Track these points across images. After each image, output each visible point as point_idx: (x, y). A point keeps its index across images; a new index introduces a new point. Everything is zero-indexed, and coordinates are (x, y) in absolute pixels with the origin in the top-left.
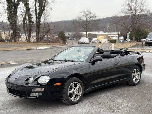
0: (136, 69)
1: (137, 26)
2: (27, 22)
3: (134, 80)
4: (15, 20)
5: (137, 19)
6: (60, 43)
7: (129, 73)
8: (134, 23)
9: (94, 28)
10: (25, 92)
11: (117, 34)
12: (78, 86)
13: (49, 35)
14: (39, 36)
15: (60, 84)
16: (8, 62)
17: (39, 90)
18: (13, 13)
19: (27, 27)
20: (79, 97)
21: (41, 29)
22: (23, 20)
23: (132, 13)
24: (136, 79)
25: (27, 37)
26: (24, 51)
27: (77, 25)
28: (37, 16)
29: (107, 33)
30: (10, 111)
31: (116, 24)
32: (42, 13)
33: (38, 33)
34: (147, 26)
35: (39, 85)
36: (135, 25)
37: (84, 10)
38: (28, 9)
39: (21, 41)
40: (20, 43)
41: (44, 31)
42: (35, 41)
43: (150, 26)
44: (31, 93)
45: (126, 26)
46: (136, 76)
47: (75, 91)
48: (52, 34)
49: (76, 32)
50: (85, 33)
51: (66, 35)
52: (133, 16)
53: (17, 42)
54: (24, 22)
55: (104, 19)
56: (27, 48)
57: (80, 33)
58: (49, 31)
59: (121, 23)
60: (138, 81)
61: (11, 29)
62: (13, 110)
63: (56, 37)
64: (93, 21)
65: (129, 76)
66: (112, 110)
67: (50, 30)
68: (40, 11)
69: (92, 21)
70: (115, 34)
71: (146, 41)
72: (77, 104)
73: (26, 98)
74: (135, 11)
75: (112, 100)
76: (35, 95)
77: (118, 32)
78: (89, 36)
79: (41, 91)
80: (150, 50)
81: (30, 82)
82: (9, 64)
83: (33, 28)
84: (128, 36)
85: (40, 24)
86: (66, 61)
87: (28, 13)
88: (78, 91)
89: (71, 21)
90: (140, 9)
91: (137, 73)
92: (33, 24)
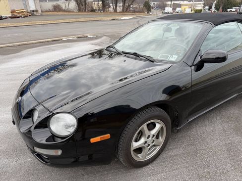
6: (144, 13)
12: (159, 126)
13: (134, 4)
14: (124, 6)
15: (108, 136)
16: (85, 35)
20: (159, 148)
25: (114, 7)
33: (124, 2)
39: (109, 11)
42: (122, 10)
47: (149, 139)
48: (138, 4)
49: (161, 2)
53: (105, 11)
57: (165, 2)
70: (200, 4)
77: (204, 1)
78: (173, 6)
84: (214, 6)
88: (158, 136)
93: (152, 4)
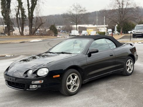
0: (129, 60)
1: (124, 19)
2: (20, 16)
3: (128, 70)
4: (8, 14)
5: (125, 12)
6: (52, 36)
7: (123, 63)
8: (122, 16)
9: (84, 21)
10: (24, 85)
11: (105, 27)
12: (76, 77)
13: (41, 28)
14: (31, 30)
15: (59, 76)
16: (3, 55)
17: (38, 82)
18: (6, 8)
19: (20, 20)
20: (77, 88)
21: (34, 23)
22: (16, 14)
23: (120, 6)
24: (130, 70)
25: (21, 30)
26: (18, 43)
27: (67, 19)
28: (30, 10)
29: (96, 26)
30: (10, 103)
31: (104, 17)
32: (34, 8)
33: (31, 26)
34: (134, 19)
35: (38, 78)
36: (123, 18)
37: (74, 4)
38: (20, 3)
39: (15, 34)
40: (14, 36)
41: (36, 25)
42: (29, 34)
43: (136, 19)
44: (31, 86)
45: (114, 19)
46: (130, 66)
47: (73, 82)
48: (44, 28)
49: (66, 25)
50: (75, 26)
51: (57, 29)
52: (121, 9)
53: (11, 35)
54: (17, 16)
55: (93, 13)
56: (21, 41)
57: (71, 26)
58: (41, 25)
59: (109, 16)
60: (131, 71)
61: (5, 23)
62: (12, 102)
63: (48, 30)
64: (83, 15)
65: (123, 66)
66: (110, 101)
67: (42, 23)
68: (32, 5)
69: (81, 14)
70: (103, 27)
71: (134, 33)
72: (75, 95)
73: (25, 90)
74: (123, 5)
75: (108, 90)
76: (34, 87)
77: (106, 25)
78: (79, 29)
79: (40, 83)
80: (137, 41)
81: (29, 74)
82: (4, 56)
83: (26, 22)
84: (116, 29)
85: (33, 18)
86: (63, 53)
87: (21, 7)
88: (76, 82)
89: (62, 15)
90: (127, 3)
91: (130, 63)
92: (26, 18)
93: (58, 27)
